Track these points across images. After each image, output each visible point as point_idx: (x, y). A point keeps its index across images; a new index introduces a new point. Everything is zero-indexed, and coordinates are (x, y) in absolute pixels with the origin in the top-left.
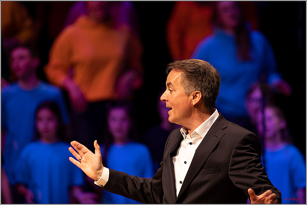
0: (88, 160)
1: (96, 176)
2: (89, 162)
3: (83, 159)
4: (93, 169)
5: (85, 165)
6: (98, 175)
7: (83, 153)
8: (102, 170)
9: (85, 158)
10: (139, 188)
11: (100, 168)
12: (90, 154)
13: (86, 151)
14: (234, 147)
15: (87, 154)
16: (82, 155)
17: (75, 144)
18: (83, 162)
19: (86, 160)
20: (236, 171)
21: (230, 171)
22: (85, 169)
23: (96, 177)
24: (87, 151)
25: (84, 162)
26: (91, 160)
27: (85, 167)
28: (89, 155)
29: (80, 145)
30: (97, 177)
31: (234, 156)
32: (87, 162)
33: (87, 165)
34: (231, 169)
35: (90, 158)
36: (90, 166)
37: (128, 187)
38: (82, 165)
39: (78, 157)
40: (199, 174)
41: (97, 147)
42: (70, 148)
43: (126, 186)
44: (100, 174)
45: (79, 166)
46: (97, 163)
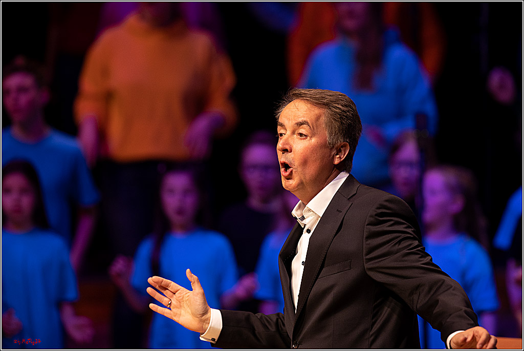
0: (182, 303)
1: (201, 325)
2: (185, 306)
3: (174, 302)
4: (193, 314)
5: (178, 313)
6: (204, 324)
7: (172, 294)
8: (209, 314)
9: (177, 300)
10: (273, 329)
11: (206, 312)
12: (185, 293)
13: (176, 289)
14: (366, 223)
15: (180, 293)
16: (172, 297)
17: (156, 281)
18: (173, 308)
19: (179, 303)
20: (377, 261)
21: (366, 263)
22: (181, 318)
23: (202, 327)
24: (178, 289)
25: (177, 308)
26: (187, 302)
27: (180, 315)
28: (182, 295)
29: (165, 282)
30: (204, 326)
31: (368, 238)
32: (181, 306)
33: (183, 312)
34: (367, 259)
35: (187, 299)
36: (188, 312)
37: (256, 332)
38: (174, 313)
39: (165, 300)
40: (319, 277)
41: (194, 279)
42: (149, 290)
43: (253, 330)
44: (207, 321)
45: (169, 316)
46: (199, 305)
